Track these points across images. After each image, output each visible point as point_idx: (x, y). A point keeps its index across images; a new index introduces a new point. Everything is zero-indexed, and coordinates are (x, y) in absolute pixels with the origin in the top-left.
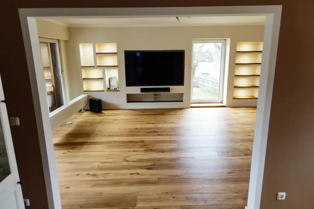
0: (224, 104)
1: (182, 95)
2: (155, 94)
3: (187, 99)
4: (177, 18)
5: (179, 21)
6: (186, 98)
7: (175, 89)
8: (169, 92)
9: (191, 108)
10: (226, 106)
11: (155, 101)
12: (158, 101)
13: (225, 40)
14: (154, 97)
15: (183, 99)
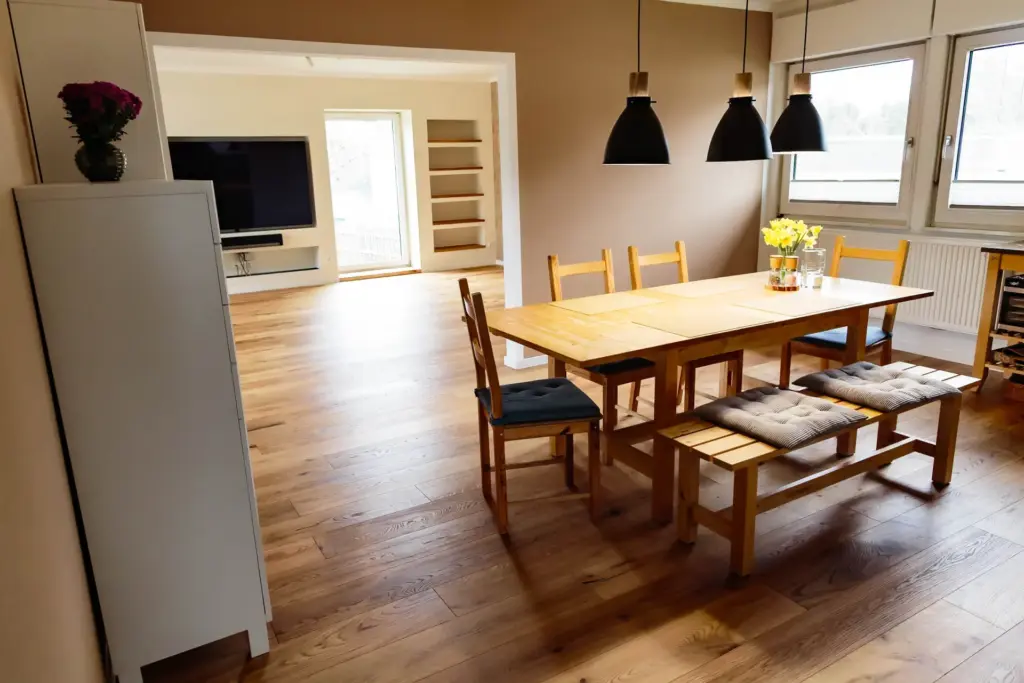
0: (417, 266)
1: (312, 251)
2: (239, 254)
3: (329, 260)
4: (308, 58)
5: (311, 64)
6: (326, 259)
7: (294, 237)
8: (281, 244)
9: (340, 282)
10: (422, 271)
11: (242, 274)
12: (252, 275)
13: (398, 113)
14: (237, 266)
15: (321, 260)
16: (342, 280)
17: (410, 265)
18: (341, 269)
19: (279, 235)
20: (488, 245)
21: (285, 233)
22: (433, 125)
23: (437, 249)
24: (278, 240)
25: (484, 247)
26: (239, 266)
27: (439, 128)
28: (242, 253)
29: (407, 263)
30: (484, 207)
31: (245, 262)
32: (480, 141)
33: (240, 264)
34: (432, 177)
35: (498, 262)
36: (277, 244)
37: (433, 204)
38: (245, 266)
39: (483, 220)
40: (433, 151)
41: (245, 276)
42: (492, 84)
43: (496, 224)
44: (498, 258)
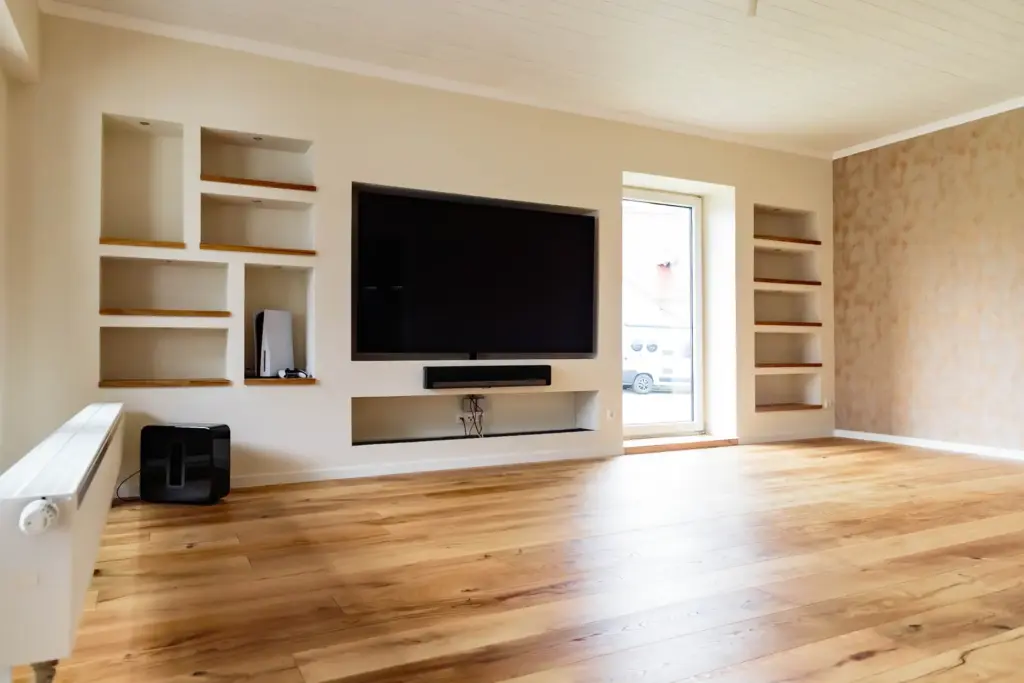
0: (729, 433)
1: (580, 399)
3: (612, 415)
6: (608, 413)
7: (567, 371)
8: (549, 383)
9: (626, 454)
10: (739, 442)
11: (472, 434)
12: (486, 436)
13: (699, 197)
14: (463, 419)
15: (594, 416)
16: (629, 452)
17: (704, 432)
18: (626, 433)
19: (548, 368)
20: (825, 405)
21: (557, 364)
22: (760, 212)
23: (761, 407)
24: (543, 375)
25: (820, 407)
26: (466, 419)
27: (769, 221)
28: (473, 396)
29: (702, 429)
30: (821, 344)
31: (478, 414)
32: (818, 243)
33: (468, 415)
34: (757, 293)
35: (839, 433)
36: (544, 381)
37: (757, 335)
38: (477, 420)
39: (820, 365)
40: (759, 252)
41: (477, 437)
42: (835, 162)
43: (837, 372)
44: (839, 426)
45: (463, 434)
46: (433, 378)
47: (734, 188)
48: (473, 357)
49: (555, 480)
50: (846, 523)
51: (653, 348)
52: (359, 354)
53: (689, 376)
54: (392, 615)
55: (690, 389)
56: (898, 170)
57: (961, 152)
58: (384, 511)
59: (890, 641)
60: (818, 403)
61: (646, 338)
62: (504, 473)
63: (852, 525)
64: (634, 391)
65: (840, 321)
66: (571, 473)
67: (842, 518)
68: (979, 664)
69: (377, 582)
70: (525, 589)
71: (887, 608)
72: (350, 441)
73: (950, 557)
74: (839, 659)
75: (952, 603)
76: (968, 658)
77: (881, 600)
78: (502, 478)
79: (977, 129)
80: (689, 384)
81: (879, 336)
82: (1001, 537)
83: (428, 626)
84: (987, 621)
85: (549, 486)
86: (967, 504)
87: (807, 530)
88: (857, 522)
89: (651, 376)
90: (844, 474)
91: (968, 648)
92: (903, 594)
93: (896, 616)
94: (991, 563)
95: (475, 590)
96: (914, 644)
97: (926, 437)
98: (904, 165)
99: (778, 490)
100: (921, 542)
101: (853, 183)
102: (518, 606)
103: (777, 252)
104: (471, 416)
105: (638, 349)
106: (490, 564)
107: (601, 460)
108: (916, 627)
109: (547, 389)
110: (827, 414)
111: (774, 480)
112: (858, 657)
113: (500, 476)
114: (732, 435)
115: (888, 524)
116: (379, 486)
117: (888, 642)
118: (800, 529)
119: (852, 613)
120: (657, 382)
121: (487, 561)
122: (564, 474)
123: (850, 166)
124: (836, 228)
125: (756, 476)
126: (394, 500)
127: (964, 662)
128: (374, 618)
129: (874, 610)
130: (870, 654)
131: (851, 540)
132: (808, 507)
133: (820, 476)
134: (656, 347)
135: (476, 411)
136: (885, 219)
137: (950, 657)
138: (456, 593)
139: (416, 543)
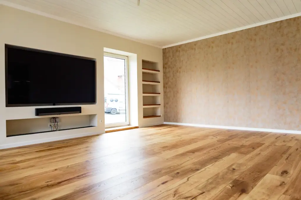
6: (100, 121)
7: (87, 109)
8: (81, 112)
9: (106, 133)
10: (139, 127)
11: (54, 130)
12: (59, 130)
13: (127, 57)
14: (51, 125)
15: (96, 122)
16: (107, 132)
17: (129, 125)
18: (105, 127)
19: (80, 108)
20: (161, 115)
21: (83, 106)
23: (145, 117)
24: (79, 110)
25: (160, 116)
26: (52, 125)
27: (146, 65)
28: (54, 117)
29: (128, 124)
30: (160, 99)
31: (56, 123)
32: (159, 71)
33: (52, 124)
34: (143, 85)
35: (165, 123)
36: (79, 112)
37: (143, 97)
38: (56, 125)
39: (160, 105)
40: (144, 73)
41: (56, 131)
42: (163, 49)
43: (164, 106)
44: (165, 121)
45: (51, 130)
46: (38, 112)
47: (136, 55)
48: (54, 105)
49: (82, 143)
50: (164, 147)
51: (116, 101)
52: (9, 105)
53: (125, 109)
54: (18, 194)
55: (125, 113)
56: (178, 53)
57: (192, 49)
58: (18, 159)
59: (172, 177)
60: (160, 115)
61: (114, 98)
62: (65, 142)
63: (166, 148)
64: (111, 114)
65: (165, 92)
66: (87, 140)
67: (163, 146)
68: (191, 180)
69: (12, 184)
70: (68, 178)
71: (172, 169)
72: (6, 135)
73: (188, 154)
74: (158, 184)
75: (187, 165)
76: (189, 179)
77: (170, 167)
78: (64, 144)
79: (196, 43)
80: (125, 111)
81: (174, 96)
82: (200, 147)
83: (32, 196)
84: (194, 169)
85: (81, 145)
86: (193, 139)
87: (155, 150)
88: (167, 147)
89: (116, 109)
90: (165, 134)
91: (189, 177)
92: (176, 165)
93: (173, 171)
94: (197, 154)
95: (50, 181)
96: (177, 177)
97: (185, 123)
98: (179, 51)
99: (147, 140)
100: (181, 150)
101: (167, 55)
102: (65, 184)
103: (149, 73)
104: (53, 124)
105: (112, 101)
106: (56, 172)
107: (98, 135)
108: (178, 173)
109: (80, 114)
110: (162, 118)
111: (147, 137)
112: (163, 183)
113: (64, 143)
114: (137, 125)
115: (174, 146)
116: (17, 150)
117: (171, 178)
118: (152, 150)
119: (163, 171)
120: (118, 111)
121: (56, 171)
122: (85, 141)
123: (167, 51)
124: (164, 67)
125: (142, 137)
126: (22, 155)
127: (188, 180)
128: (10, 197)
129: (169, 170)
130: (166, 182)
131: (165, 152)
132: (155, 144)
133: (158, 135)
134: (118, 100)
135: (55, 122)
136: (175, 65)
137: (185, 179)
138: (43, 183)
139: (30, 169)
